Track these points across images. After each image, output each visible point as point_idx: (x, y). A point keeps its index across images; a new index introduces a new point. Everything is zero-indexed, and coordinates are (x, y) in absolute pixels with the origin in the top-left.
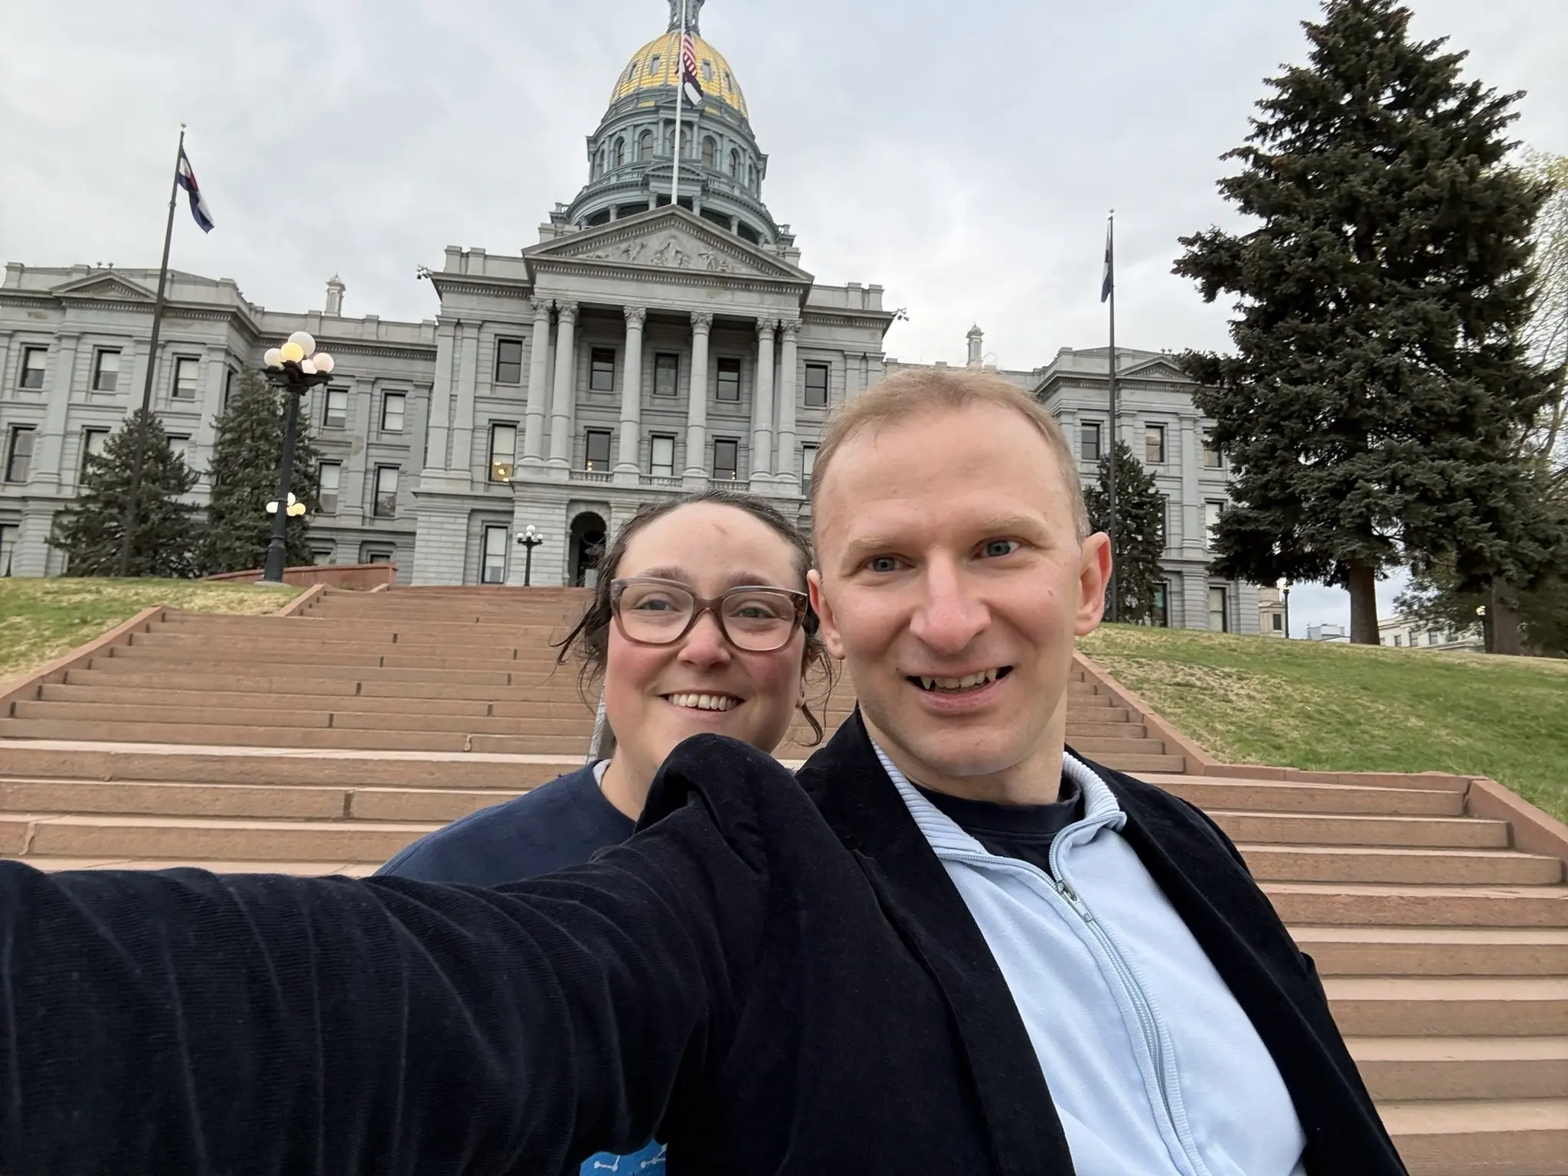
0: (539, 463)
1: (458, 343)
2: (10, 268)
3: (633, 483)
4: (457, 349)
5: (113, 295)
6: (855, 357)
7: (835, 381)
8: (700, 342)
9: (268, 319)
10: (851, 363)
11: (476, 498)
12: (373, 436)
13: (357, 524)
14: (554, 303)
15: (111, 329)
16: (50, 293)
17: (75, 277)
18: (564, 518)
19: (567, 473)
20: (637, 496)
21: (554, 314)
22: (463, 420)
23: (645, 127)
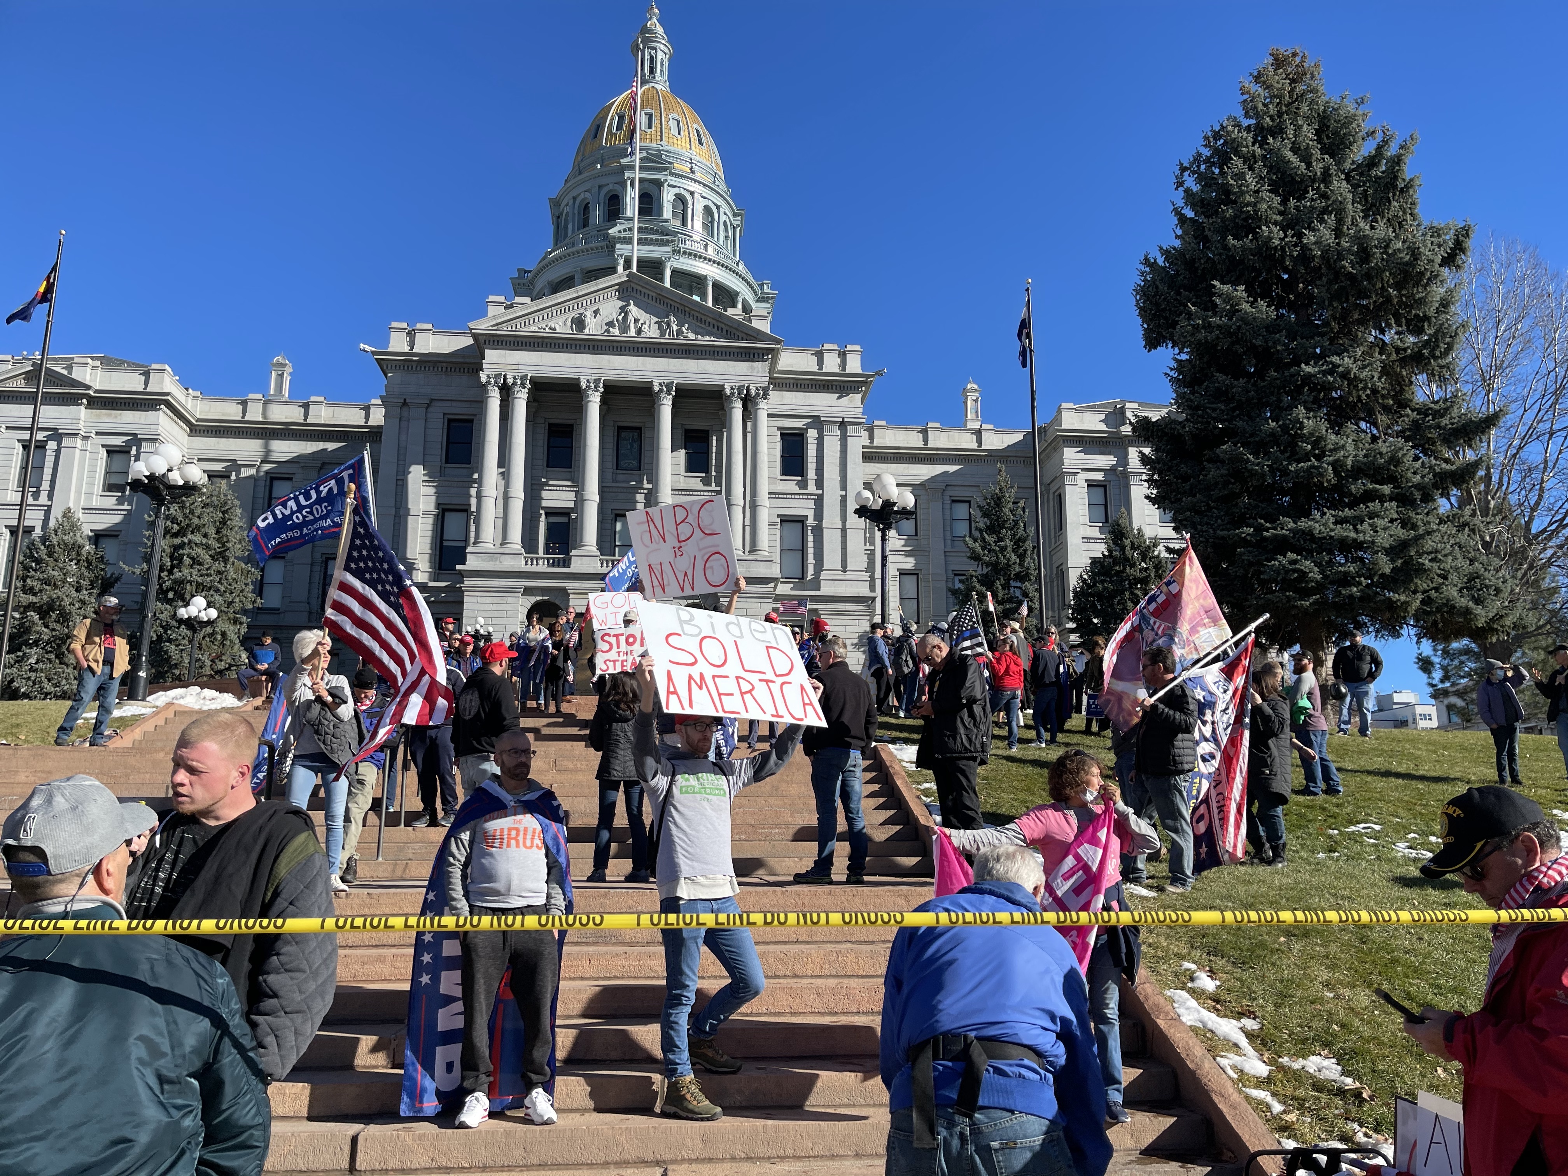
0: (490, 549)
1: (405, 424)
3: (593, 566)
4: (404, 431)
6: (832, 423)
7: (811, 450)
8: (665, 413)
9: (205, 405)
10: (828, 430)
14: (505, 379)
18: (520, 607)
19: (521, 558)
21: (506, 391)
23: (611, 187)
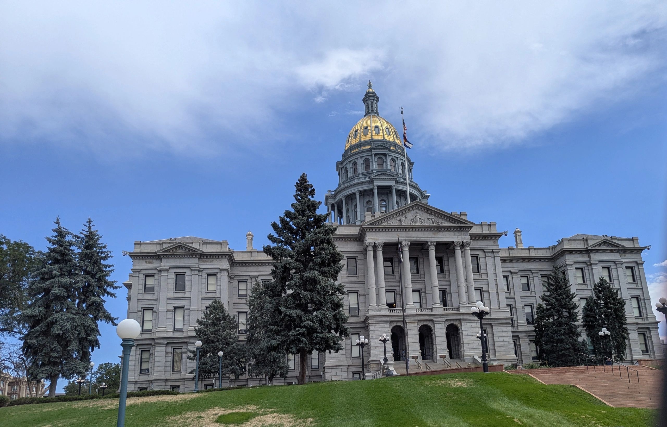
0: (377, 307)
2: (136, 244)
3: (414, 312)
5: (180, 252)
6: (489, 252)
7: (482, 262)
8: (432, 253)
10: (488, 255)
14: (375, 243)
15: (182, 265)
16: (156, 253)
17: (165, 246)
18: (389, 329)
19: (388, 310)
20: (416, 317)
21: (375, 248)
23: (366, 157)
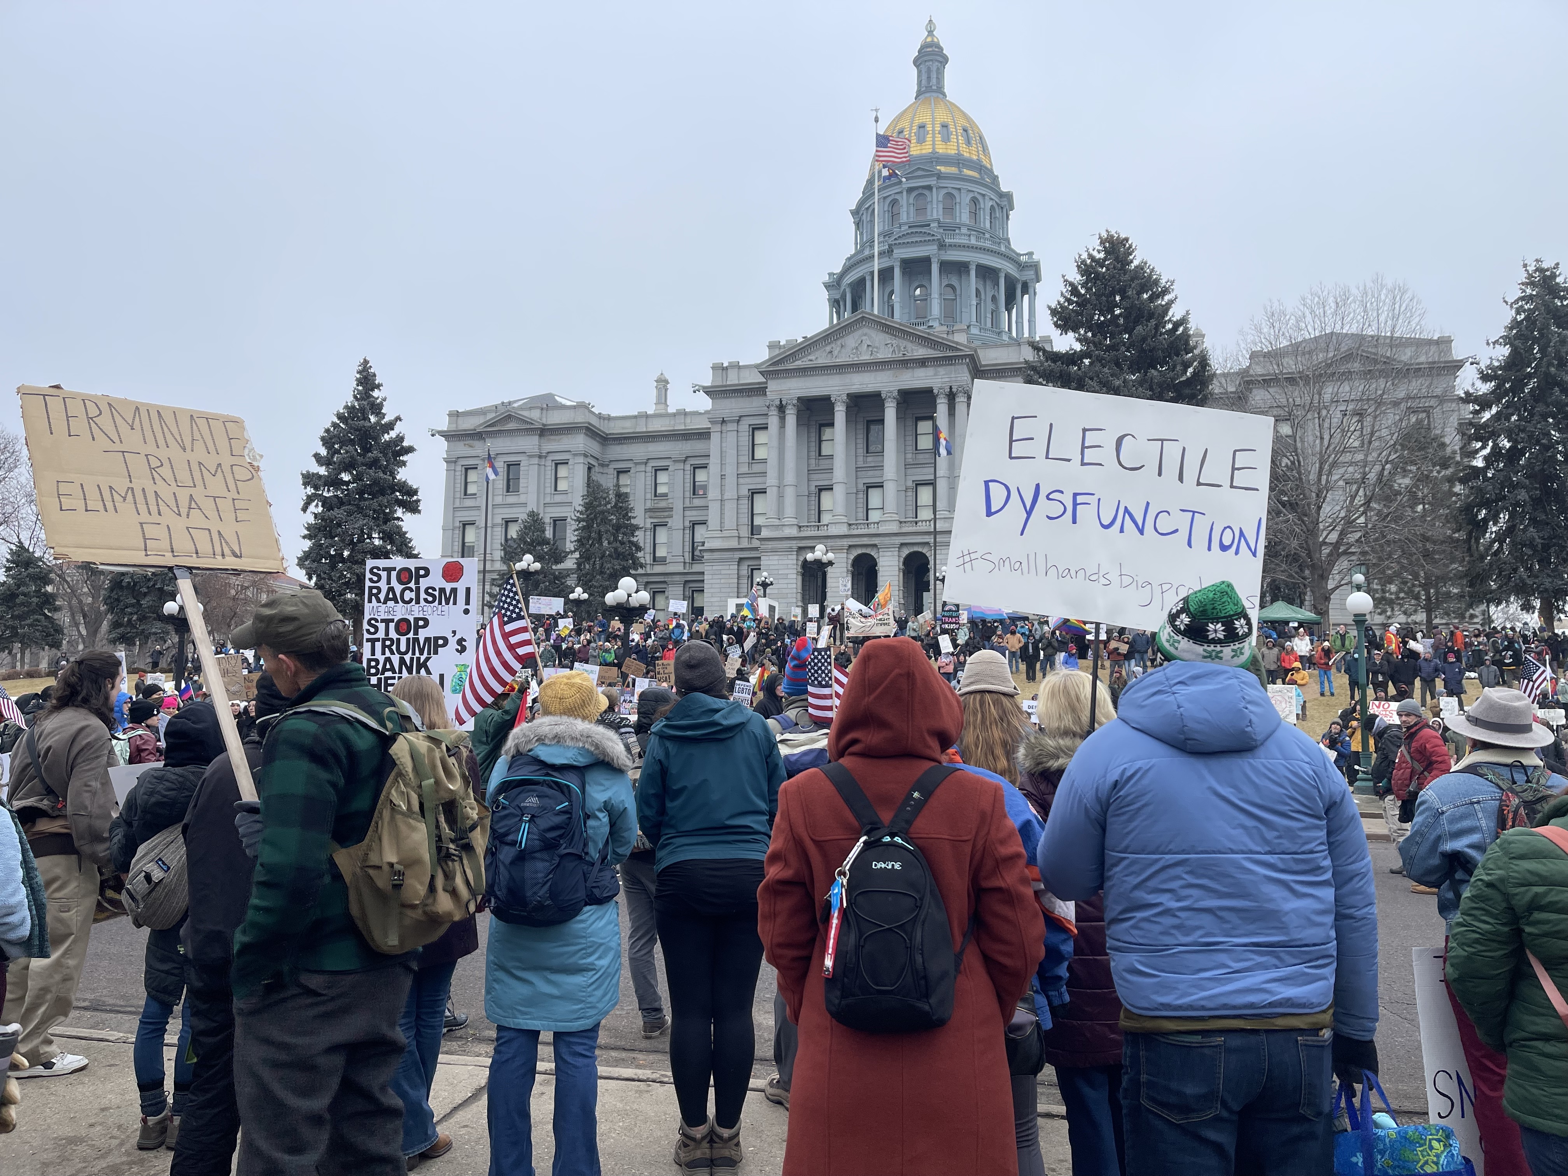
0: (777, 522)
1: (724, 435)
2: (450, 415)
3: (844, 530)
4: (724, 440)
5: (511, 426)
8: (890, 414)
9: (612, 424)
11: (742, 549)
12: (687, 501)
13: (680, 568)
14: (781, 401)
15: (513, 449)
16: (477, 429)
18: (795, 562)
19: (796, 527)
21: (781, 408)
22: (731, 493)
